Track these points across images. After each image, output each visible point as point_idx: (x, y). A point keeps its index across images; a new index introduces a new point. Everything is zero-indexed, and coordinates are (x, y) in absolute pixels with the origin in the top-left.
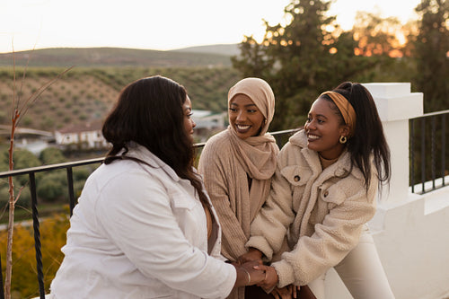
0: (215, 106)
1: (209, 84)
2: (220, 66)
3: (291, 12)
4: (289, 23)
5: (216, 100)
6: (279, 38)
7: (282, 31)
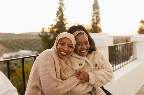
0: (33, 49)
1: (31, 43)
2: (34, 38)
3: (56, 21)
4: (56, 24)
5: (33, 47)
6: (53, 28)
7: (54, 26)
